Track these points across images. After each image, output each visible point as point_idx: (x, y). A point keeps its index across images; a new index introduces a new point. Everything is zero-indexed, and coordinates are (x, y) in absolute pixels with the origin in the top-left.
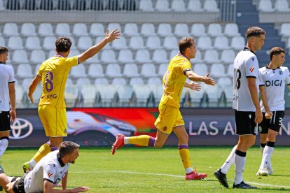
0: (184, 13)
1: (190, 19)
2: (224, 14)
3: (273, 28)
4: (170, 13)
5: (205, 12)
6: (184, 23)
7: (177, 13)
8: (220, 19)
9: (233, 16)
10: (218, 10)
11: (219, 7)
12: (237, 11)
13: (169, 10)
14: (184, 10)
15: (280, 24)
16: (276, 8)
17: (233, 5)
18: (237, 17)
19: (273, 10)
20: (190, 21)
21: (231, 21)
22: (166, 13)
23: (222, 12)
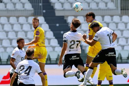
0: (14, 11)
1: (17, 14)
2: (36, 11)
3: (63, 19)
4: (6, 10)
5: (26, 10)
6: (14, 16)
7: (10, 11)
8: (34, 14)
9: (41, 12)
10: (32, 9)
11: (33, 7)
12: (43, 10)
13: (5, 9)
14: (14, 9)
15: (67, 16)
16: (64, 7)
17: (41, 6)
18: (43, 13)
19: (62, 9)
20: (17, 15)
21: (40, 15)
22: (4, 11)
23: (35, 10)
